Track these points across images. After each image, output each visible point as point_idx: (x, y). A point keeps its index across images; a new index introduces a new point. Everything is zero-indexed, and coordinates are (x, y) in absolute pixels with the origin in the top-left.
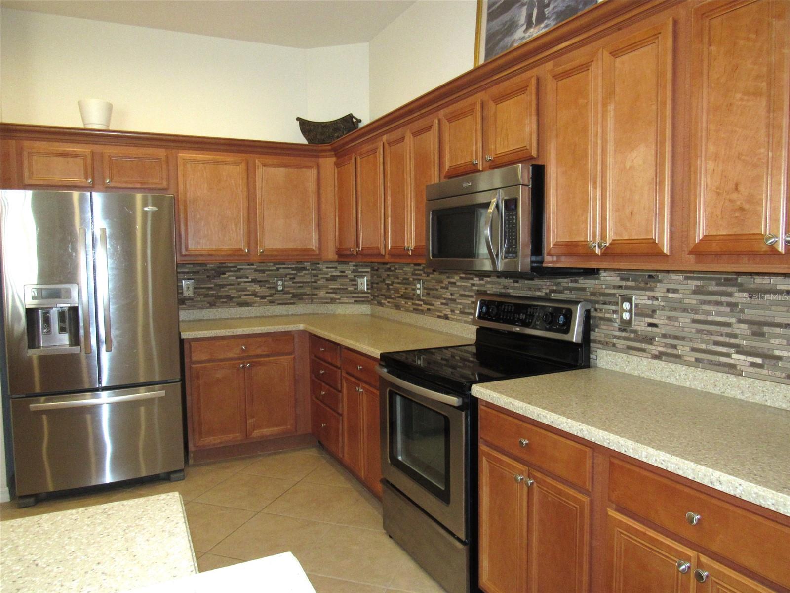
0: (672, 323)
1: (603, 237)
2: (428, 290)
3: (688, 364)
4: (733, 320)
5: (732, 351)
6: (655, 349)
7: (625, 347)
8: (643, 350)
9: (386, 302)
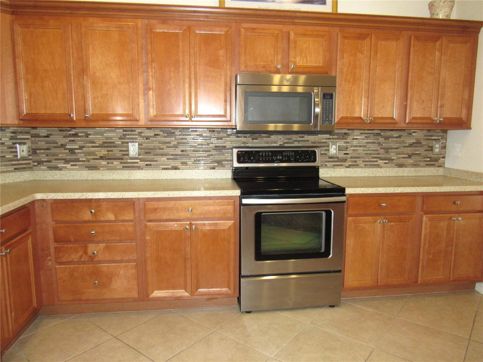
0: (355, 152)
3: (362, 167)
4: (379, 148)
5: (378, 159)
6: (347, 164)
7: (332, 166)
8: (342, 165)
9: (68, 166)
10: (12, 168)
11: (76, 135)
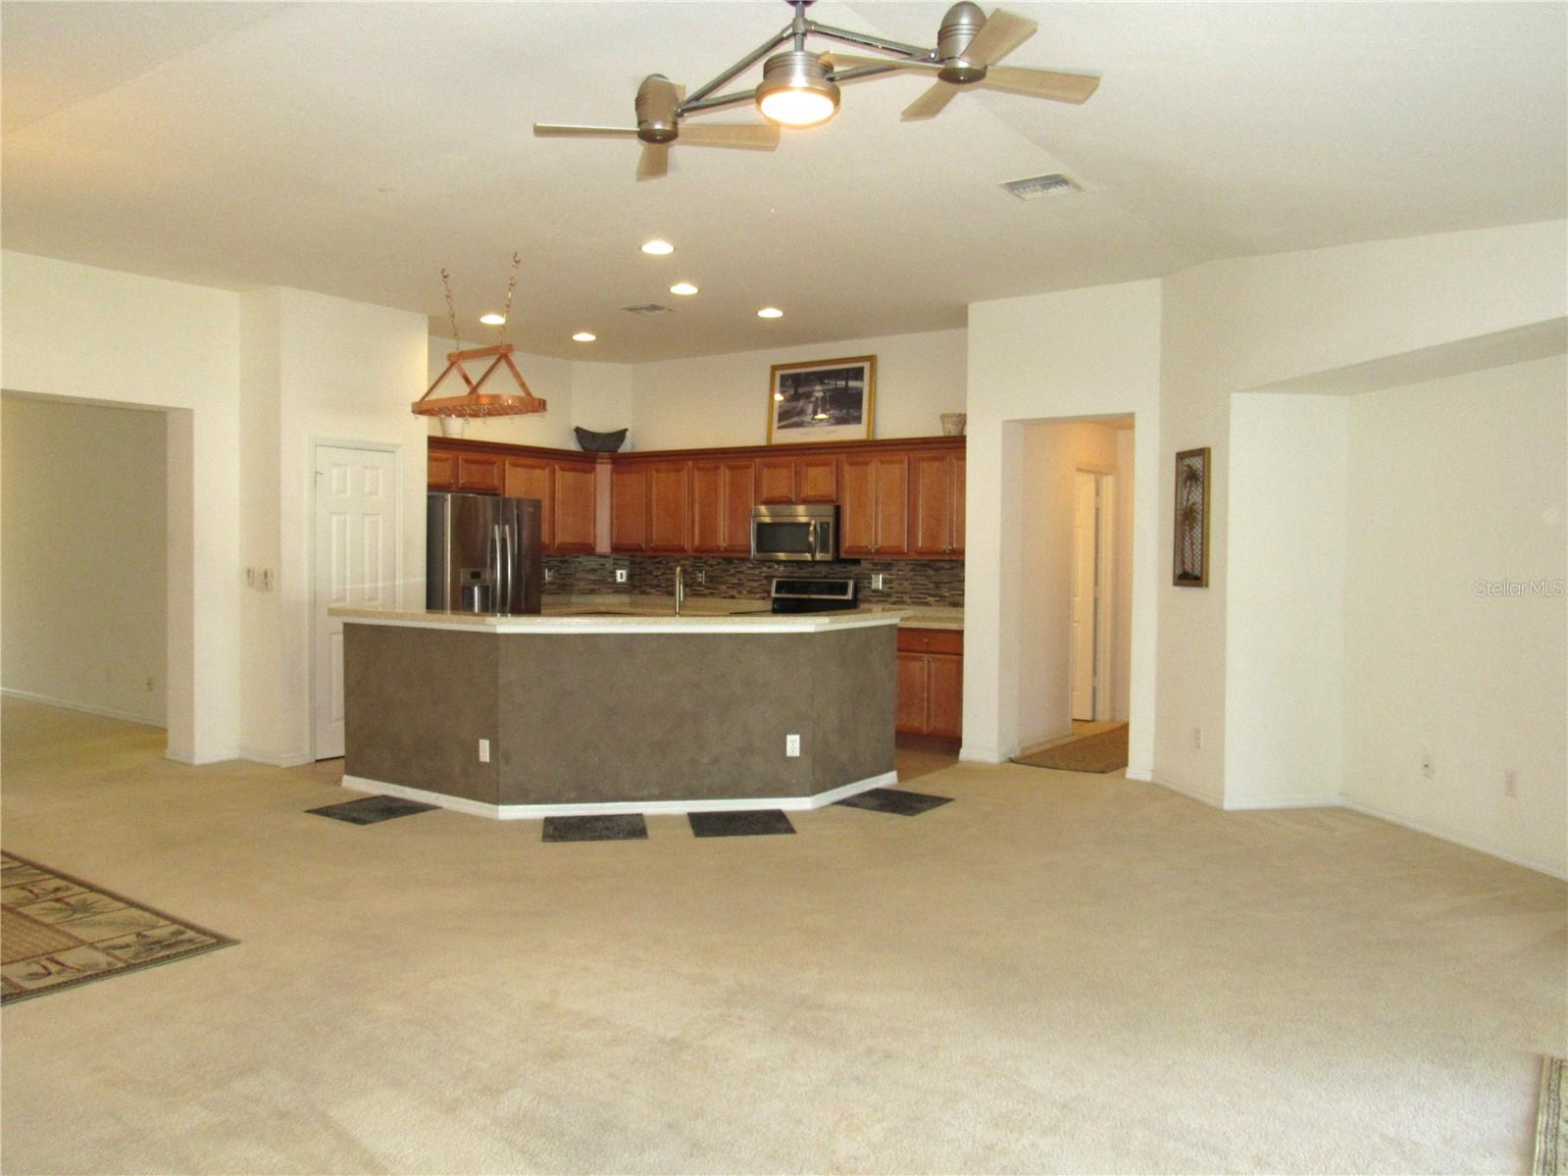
0: (901, 586)
1: (876, 543)
2: (711, 579)
4: (927, 583)
5: (927, 596)
8: (886, 601)
9: (653, 591)
10: (612, 590)
11: (660, 563)
